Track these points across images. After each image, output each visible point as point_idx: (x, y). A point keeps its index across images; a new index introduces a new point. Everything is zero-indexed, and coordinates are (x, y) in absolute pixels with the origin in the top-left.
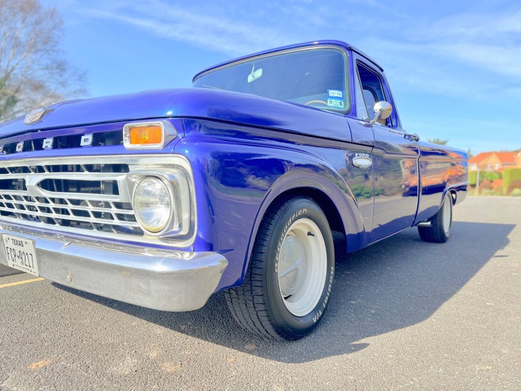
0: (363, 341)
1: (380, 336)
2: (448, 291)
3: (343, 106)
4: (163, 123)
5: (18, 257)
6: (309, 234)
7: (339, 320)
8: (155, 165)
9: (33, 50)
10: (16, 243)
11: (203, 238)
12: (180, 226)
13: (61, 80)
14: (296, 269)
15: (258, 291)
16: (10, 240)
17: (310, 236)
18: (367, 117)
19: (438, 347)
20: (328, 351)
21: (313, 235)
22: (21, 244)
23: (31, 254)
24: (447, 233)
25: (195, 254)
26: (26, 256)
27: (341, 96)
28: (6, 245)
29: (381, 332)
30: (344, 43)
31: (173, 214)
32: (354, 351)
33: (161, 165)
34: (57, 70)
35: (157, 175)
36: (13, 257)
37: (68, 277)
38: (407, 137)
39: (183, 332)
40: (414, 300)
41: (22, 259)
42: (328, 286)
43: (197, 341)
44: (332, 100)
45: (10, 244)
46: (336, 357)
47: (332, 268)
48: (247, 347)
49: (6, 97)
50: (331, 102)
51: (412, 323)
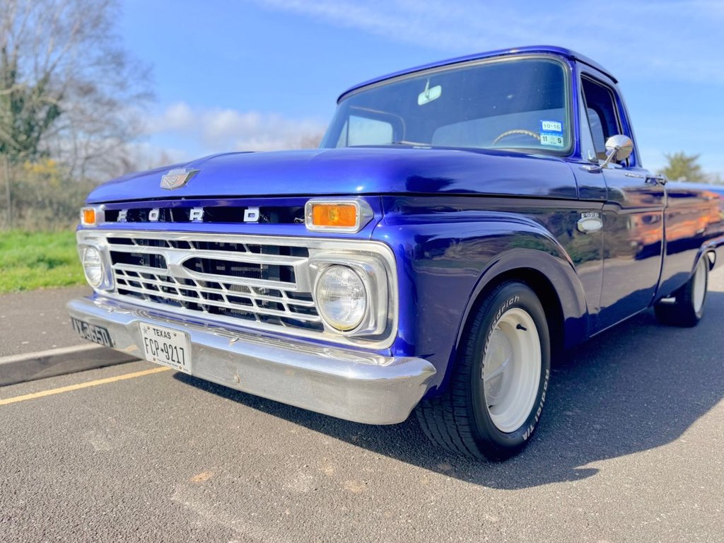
0: (590, 465)
1: (611, 460)
2: (703, 401)
3: (562, 145)
4: (358, 201)
5: (162, 350)
6: (519, 327)
7: (554, 437)
8: (343, 250)
9: (78, 37)
10: (160, 334)
11: (403, 338)
12: (376, 325)
13: (119, 79)
14: (501, 375)
15: (461, 401)
16: (151, 329)
17: (521, 330)
18: (594, 156)
19: (691, 477)
20: (546, 476)
21: (525, 329)
22: (168, 336)
23: (181, 349)
24: (699, 312)
25: (393, 360)
26: (175, 350)
27: (560, 130)
28: (144, 335)
29: (612, 455)
30: (563, 50)
31: (369, 310)
32: (581, 477)
33: (353, 251)
34: (113, 66)
35: (350, 266)
36: (154, 349)
37: (236, 378)
38: (649, 181)
39: (355, 444)
40: (654, 413)
41: (167, 352)
42: (542, 394)
43: (377, 456)
44: (547, 136)
45: (151, 335)
46: (557, 484)
47: (548, 371)
48: (440, 466)
49: (47, 108)
50: (545, 138)
51: (654, 445)
